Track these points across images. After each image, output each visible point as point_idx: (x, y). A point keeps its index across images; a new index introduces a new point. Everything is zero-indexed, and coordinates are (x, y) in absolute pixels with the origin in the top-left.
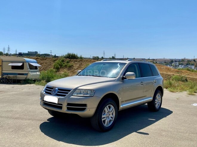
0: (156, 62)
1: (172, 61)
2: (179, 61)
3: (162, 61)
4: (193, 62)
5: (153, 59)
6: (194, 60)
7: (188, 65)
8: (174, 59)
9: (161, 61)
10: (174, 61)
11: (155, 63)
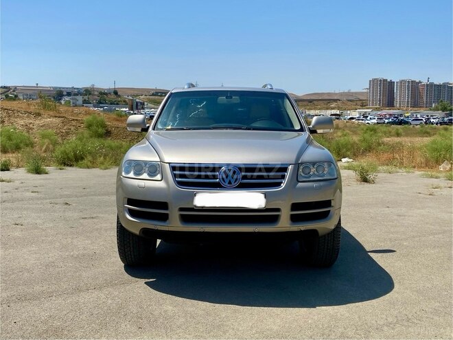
0: (16, 96)
1: (59, 94)
2: (79, 92)
3: (31, 92)
4: (113, 97)
5: (5, 87)
6: (116, 93)
7: (101, 103)
8: (64, 88)
9: (29, 92)
10: (65, 93)
11: (12, 99)
